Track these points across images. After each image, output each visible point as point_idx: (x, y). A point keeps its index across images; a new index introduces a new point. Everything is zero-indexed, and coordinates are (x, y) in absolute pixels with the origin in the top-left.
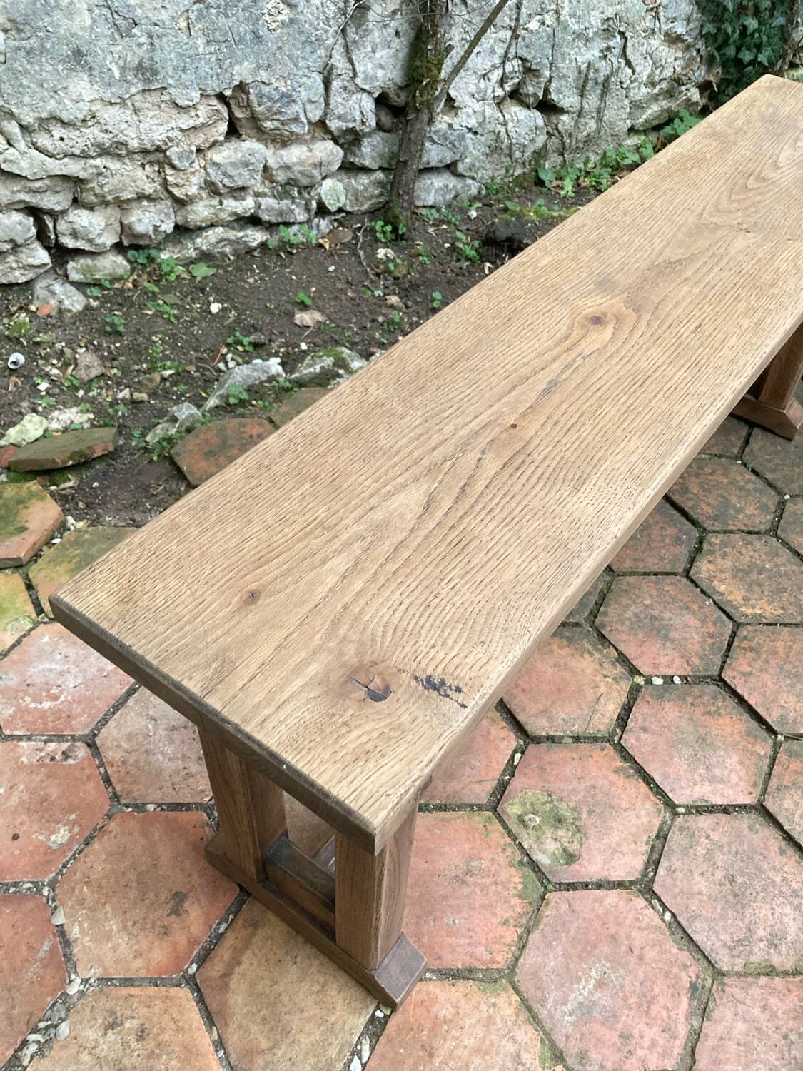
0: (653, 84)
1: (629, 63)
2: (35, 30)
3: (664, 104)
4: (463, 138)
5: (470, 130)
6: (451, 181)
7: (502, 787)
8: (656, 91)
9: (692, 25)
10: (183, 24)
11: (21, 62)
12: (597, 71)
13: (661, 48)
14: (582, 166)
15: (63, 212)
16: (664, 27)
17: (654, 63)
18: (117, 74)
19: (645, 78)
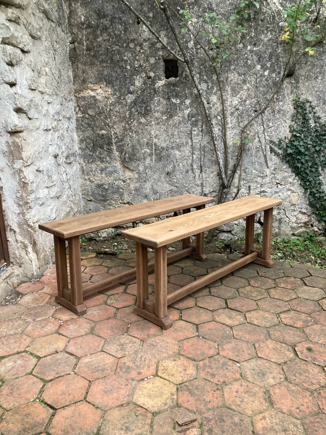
0: (298, 224)
1: (287, 217)
2: (139, 191)
3: (304, 229)
4: (233, 226)
5: (236, 224)
6: (230, 235)
7: (114, 294)
8: (300, 225)
9: (309, 210)
10: (167, 194)
11: (136, 196)
12: (276, 217)
13: (299, 215)
14: (275, 240)
15: (138, 223)
16: (299, 210)
17: (297, 218)
18: (152, 200)
19: (294, 221)
